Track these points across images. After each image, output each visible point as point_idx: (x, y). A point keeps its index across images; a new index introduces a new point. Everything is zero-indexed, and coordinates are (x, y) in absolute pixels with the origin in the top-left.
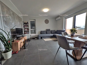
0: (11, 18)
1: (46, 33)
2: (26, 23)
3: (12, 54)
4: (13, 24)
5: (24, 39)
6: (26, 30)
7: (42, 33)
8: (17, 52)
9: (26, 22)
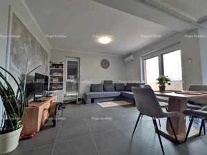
0: (26, 50)
1: (104, 90)
2: (58, 65)
3: (20, 140)
4: (29, 63)
5: (51, 102)
6: (56, 81)
7: (93, 89)
8: (32, 133)
9: (59, 63)
